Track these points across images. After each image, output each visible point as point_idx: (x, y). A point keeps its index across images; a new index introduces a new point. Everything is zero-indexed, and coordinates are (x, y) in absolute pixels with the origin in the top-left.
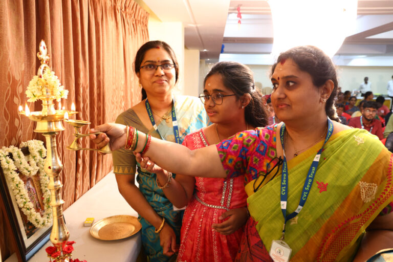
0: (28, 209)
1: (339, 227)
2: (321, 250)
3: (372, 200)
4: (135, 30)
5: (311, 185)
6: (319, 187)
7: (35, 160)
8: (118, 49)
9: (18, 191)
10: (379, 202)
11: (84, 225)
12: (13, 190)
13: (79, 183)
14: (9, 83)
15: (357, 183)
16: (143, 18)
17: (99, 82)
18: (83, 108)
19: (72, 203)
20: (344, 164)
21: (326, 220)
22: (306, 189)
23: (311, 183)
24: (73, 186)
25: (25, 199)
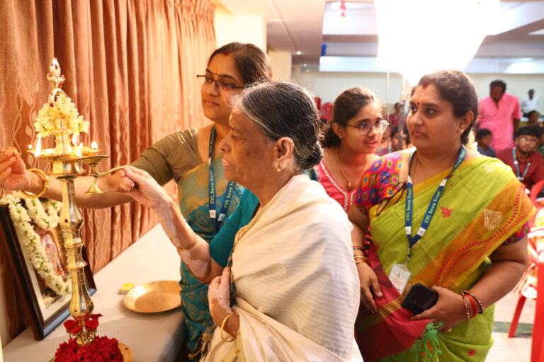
0: (46, 271)
1: (460, 251)
2: (440, 274)
3: (496, 229)
4: (196, 29)
5: (435, 209)
6: (443, 213)
7: (55, 207)
8: (170, 57)
9: (32, 248)
10: (503, 231)
11: (120, 293)
12: (27, 247)
13: (117, 237)
14: (19, 108)
15: (481, 211)
16: (207, 12)
17: (143, 103)
18: (121, 139)
19: (108, 263)
20: (470, 191)
21: (447, 244)
22: (429, 212)
23: (435, 207)
24: (108, 241)
25: (42, 258)
